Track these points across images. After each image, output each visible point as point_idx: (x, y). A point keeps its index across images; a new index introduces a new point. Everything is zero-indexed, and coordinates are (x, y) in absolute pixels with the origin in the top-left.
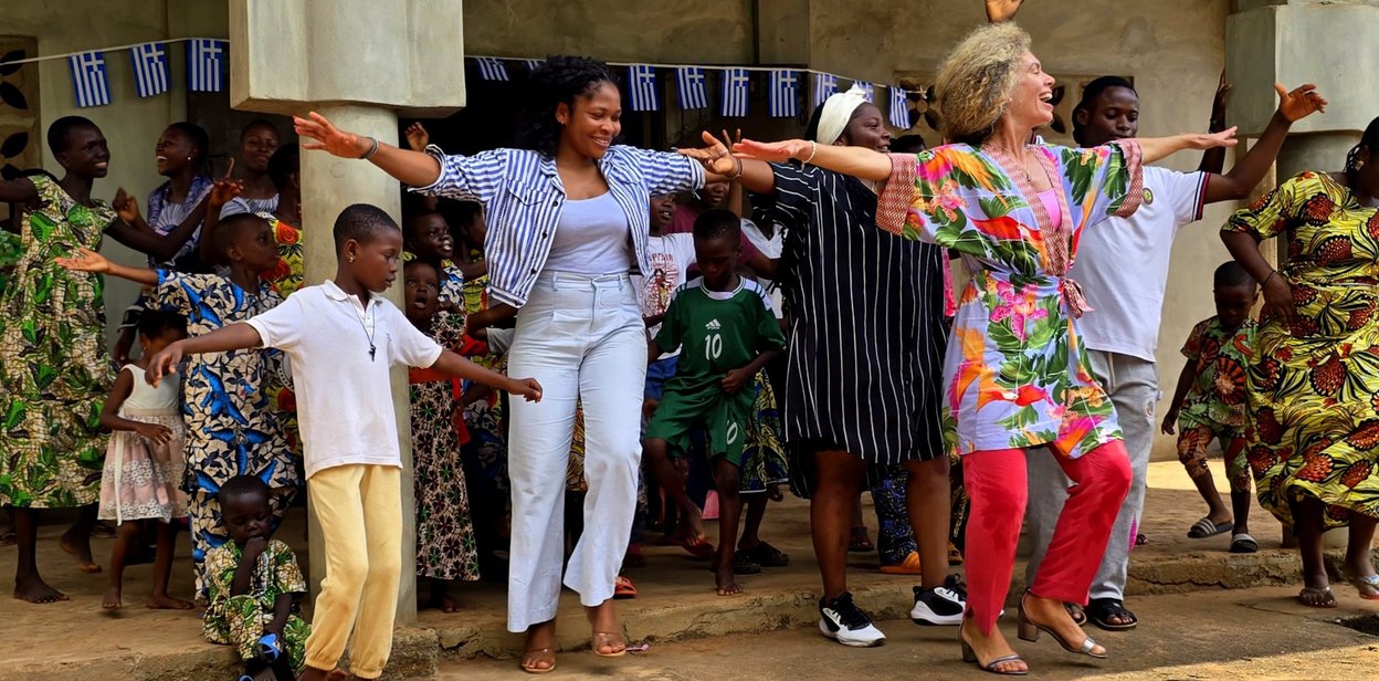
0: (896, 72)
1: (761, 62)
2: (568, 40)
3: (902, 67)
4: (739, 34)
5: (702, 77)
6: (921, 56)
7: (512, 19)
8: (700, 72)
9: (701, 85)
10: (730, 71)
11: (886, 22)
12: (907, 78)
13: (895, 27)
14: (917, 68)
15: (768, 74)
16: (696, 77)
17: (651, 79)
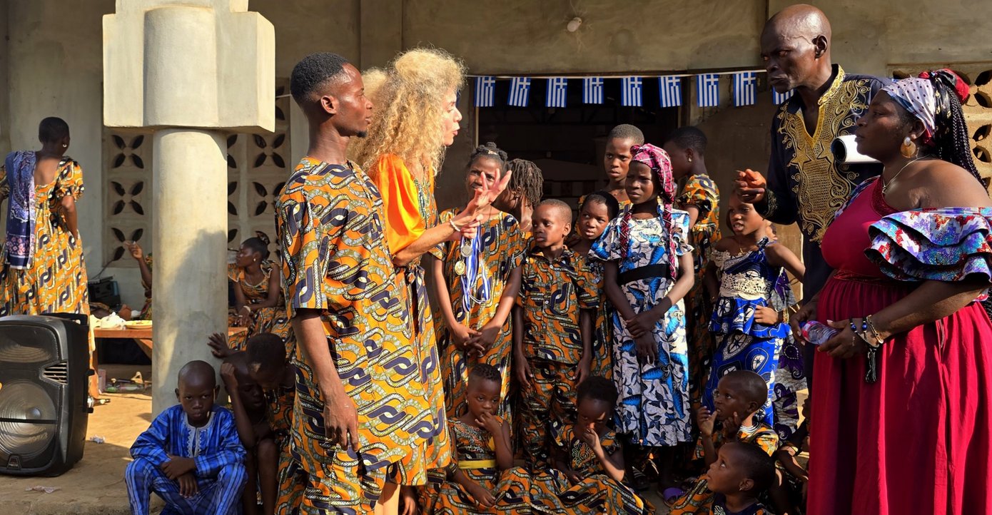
0: (889, 65)
2: (620, 57)
3: (893, 61)
4: (754, 44)
5: (717, 80)
6: (912, 52)
7: (580, 46)
8: (715, 76)
9: (715, 86)
10: (740, 75)
11: (881, 28)
12: (899, 69)
13: (889, 31)
14: (908, 61)
16: (713, 80)
17: (677, 83)
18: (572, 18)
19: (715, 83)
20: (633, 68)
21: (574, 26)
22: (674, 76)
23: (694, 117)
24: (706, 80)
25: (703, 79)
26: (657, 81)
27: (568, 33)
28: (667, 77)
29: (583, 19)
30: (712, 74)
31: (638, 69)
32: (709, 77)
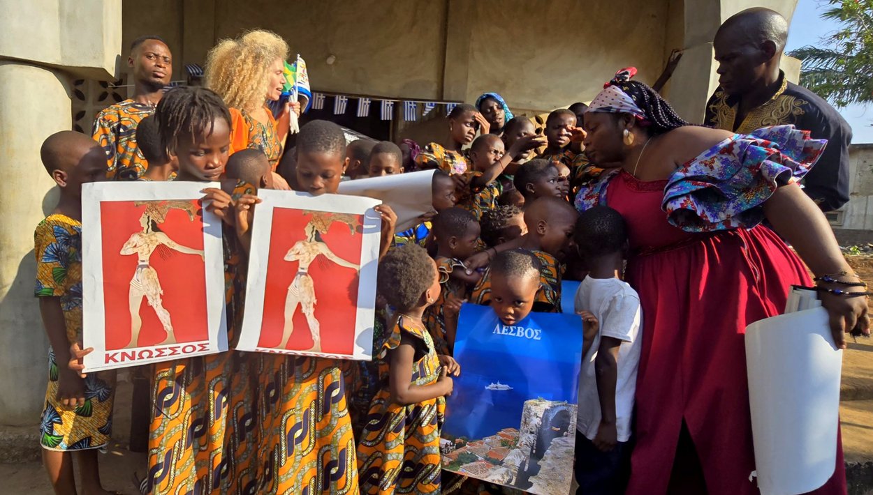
1: (445, 99)
2: (358, 85)
4: (434, 87)
5: (415, 105)
7: (334, 75)
8: (414, 103)
9: (414, 109)
15: (446, 105)
16: (413, 105)
17: (392, 105)
18: (329, 55)
19: (415, 107)
20: (365, 93)
21: (331, 61)
22: (390, 100)
23: (401, 126)
24: (409, 105)
25: (407, 104)
26: (380, 103)
27: (327, 64)
28: (386, 100)
29: (337, 57)
30: (412, 102)
31: (368, 93)
32: (411, 103)
